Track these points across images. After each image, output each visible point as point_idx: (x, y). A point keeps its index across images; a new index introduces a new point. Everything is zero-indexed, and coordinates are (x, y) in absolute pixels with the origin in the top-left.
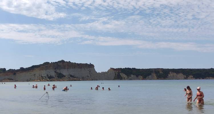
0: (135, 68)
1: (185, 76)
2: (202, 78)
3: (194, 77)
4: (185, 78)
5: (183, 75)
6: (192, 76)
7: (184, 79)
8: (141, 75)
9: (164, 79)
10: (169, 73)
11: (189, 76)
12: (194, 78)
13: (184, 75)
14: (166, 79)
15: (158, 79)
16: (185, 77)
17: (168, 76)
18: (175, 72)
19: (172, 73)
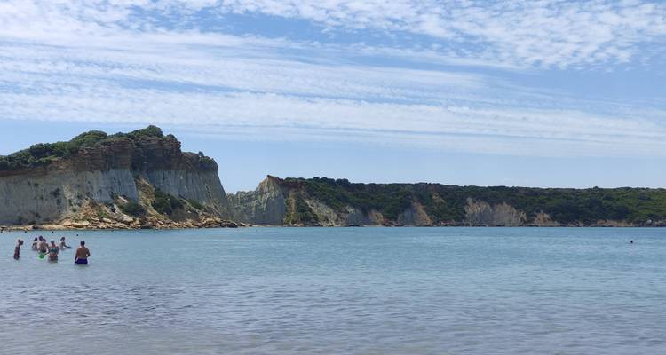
0: (346, 181)
1: (523, 215)
2: (584, 222)
3: (553, 219)
4: (525, 222)
5: (515, 211)
6: (547, 216)
7: (522, 226)
8: (378, 209)
9: (458, 225)
10: (467, 204)
11: (536, 216)
12: (556, 223)
13: (516, 209)
14: (463, 225)
15: (436, 222)
16: (522, 219)
17: (465, 213)
18: (485, 199)
19: (474, 202)
